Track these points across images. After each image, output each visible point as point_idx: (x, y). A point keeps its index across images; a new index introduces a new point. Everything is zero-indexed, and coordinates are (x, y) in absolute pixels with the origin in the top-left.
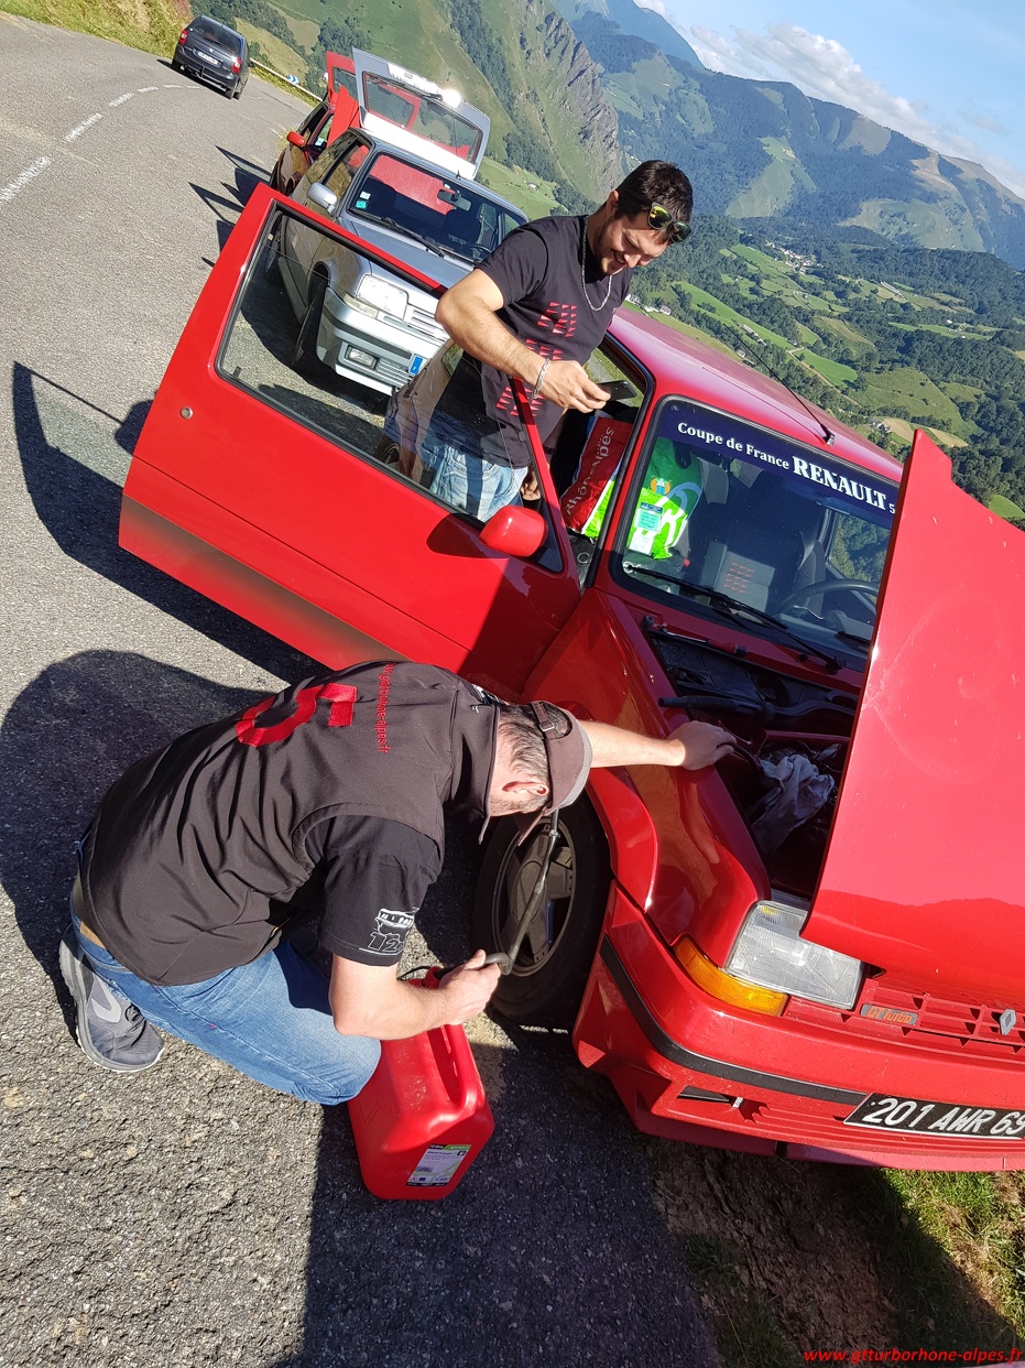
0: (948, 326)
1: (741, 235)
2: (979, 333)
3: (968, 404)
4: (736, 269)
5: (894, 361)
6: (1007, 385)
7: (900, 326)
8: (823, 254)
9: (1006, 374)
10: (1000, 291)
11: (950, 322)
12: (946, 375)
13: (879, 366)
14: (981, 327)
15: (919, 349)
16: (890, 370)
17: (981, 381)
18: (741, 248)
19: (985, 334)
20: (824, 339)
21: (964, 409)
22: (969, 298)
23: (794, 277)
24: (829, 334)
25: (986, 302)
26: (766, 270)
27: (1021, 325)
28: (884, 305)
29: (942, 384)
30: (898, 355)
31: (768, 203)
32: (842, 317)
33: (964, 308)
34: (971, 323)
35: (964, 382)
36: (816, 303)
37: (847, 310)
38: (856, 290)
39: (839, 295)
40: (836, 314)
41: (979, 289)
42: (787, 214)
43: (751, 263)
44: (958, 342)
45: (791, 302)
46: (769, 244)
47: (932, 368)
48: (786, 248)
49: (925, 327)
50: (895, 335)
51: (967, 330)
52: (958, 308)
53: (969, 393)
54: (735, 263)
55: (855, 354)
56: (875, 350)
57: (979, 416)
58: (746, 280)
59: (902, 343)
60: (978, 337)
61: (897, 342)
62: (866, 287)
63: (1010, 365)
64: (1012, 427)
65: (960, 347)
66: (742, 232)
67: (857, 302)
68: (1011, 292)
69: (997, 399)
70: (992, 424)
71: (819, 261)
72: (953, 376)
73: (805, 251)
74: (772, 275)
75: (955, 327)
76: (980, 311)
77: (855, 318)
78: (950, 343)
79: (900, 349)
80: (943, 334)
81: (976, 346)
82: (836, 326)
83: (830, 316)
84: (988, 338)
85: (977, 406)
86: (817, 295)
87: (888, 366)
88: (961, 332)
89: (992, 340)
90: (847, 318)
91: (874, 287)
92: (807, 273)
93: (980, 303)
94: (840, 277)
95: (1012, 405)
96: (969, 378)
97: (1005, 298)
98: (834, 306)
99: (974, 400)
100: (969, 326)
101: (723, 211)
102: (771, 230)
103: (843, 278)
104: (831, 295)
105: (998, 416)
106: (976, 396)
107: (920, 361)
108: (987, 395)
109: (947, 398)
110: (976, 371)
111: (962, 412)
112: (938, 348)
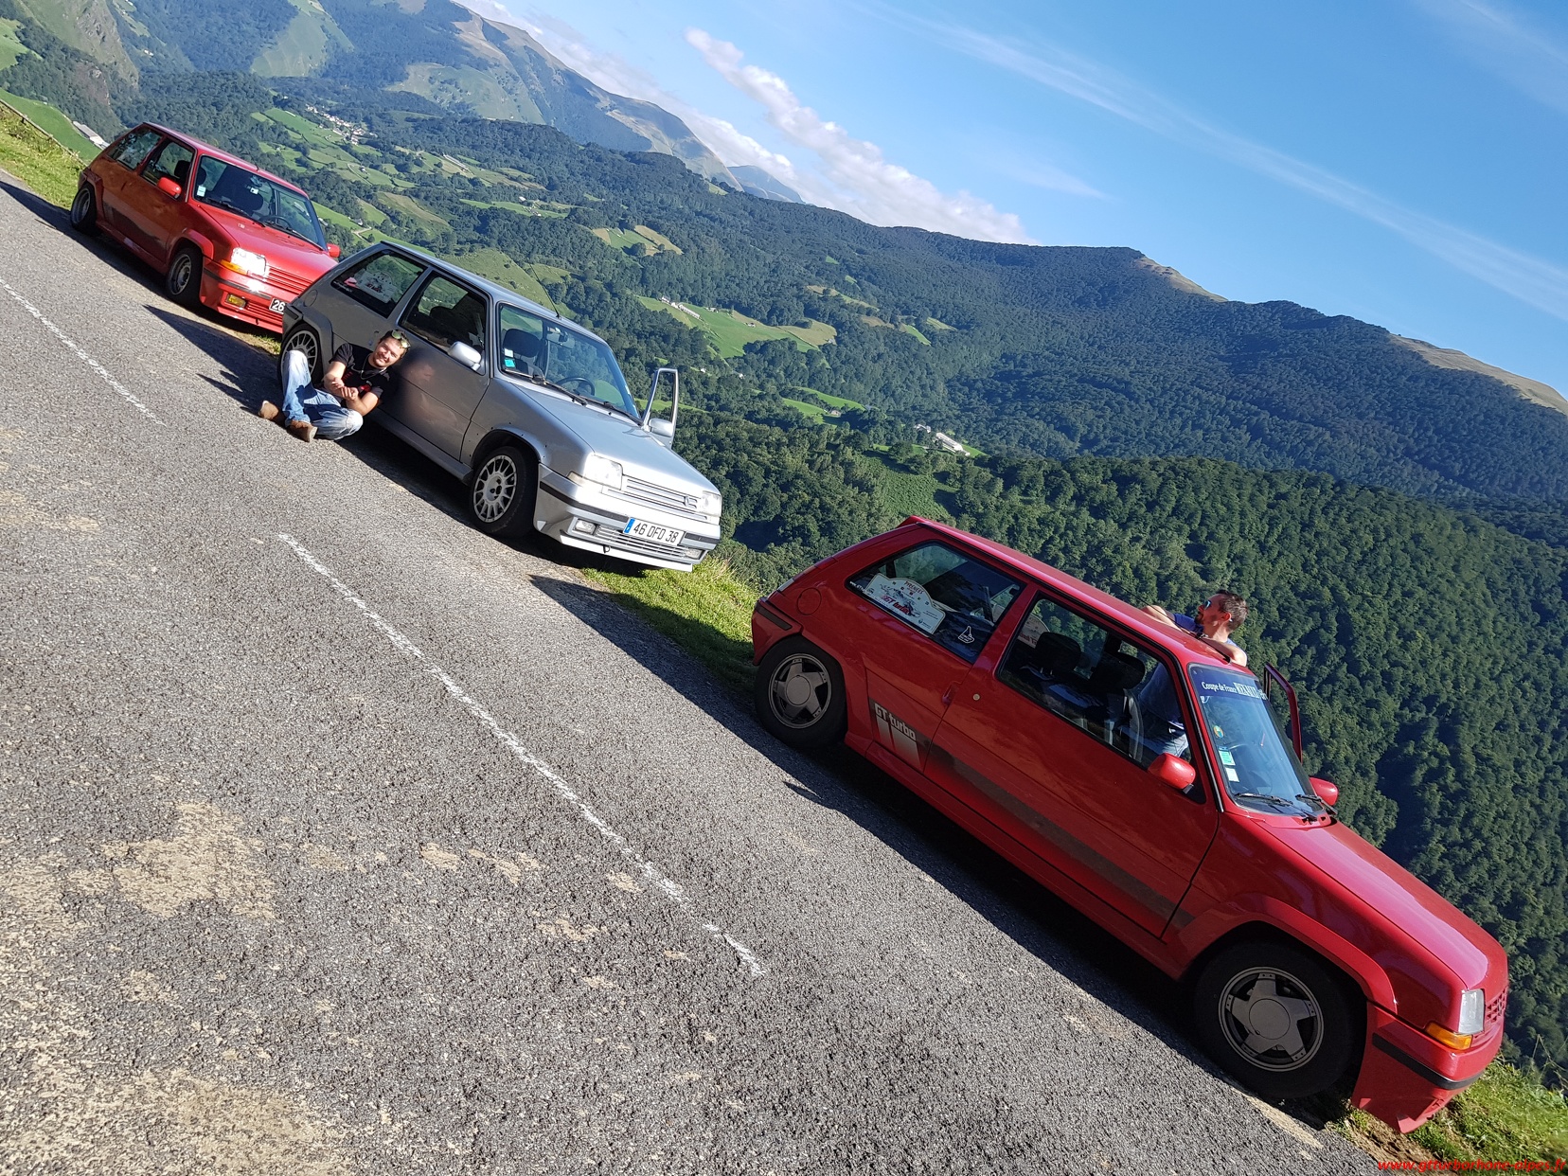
0: (522, 203)
1: (275, 98)
2: (554, 210)
3: (557, 286)
4: (275, 136)
5: (472, 242)
6: (590, 264)
7: (472, 203)
8: (374, 121)
9: (588, 253)
10: (567, 166)
11: (523, 199)
12: (529, 255)
13: (458, 247)
14: (554, 203)
15: (497, 228)
16: (471, 251)
17: (565, 261)
18: (276, 112)
19: (560, 212)
20: (393, 218)
21: (552, 291)
22: (537, 173)
23: (346, 148)
24: (398, 213)
25: (555, 178)
26: (312, 139)
27: (592, 202)
28: (452, 179)
29: (527, 266)
30: (475, 235)
31: (301, 62)
32: (408, 193)
33: (534, 184)
34: (544, 200)
35: (548, 263)
36: (375, 178)
37: (411, 185)
38: (419, 163)
39: (399, 168)
40: (400, 189)
41: (546, 164)
42: (324, 76)
43: (292, 130)
44: (535, 220)
45: (346, 175)
46: (311, 109)
47: (513, 249)
48: (332, 114)
49: (499, 205)
50: (469, 213)
51: (541, 207)
52: (529, 184)
53: (556, 274)
54: (274, 129)
55: (430, 234)
56: (451, 229)
57: (569, 297)
58: (290, 150)
59: (478, 222)
60: (555, 215)
61: (472, 220)
62: (429, 161)
63: (590, 244)
64: (602, 308)
65: (538, 226)
66: (275, 94)
67: (421, 176)
68: (578, 168)
69: (583, 279)
70: (583, 306)
71: (371, 128)
72: (536, 257)
73: (353, 118)
74: (320, 144)
75: (529, 204)
76: (551, 187)
77: (423, 195)
78: (528, 221)
79: (476, 229)
80: (518, 211)
81: (553, 225)
82: (403, 203)
83: (393, 192)
84: (564, 215)
85: (566, 288)
86: (376, 168)
87: (468, 246)
88: (535, 209)
89: (568, 217)
90: (414, 194)
91: (437, 160)
92: (360, 143)
93: (550, 178)
94: (398, 148)
95: (598, 285)
96: (552, 258)
97: (572, 174)
98: (396, 181)
99: (561, 281)
100: (542, 203)
101: (247, 67)
102: (309, 93)
103: (402, 150)
104: (391, 169)
105: (587, 298)
106: (563, 277)
107: (499, 241)
108: (573, 276)
109: (533, 280)
110: (558, 251)
111: (551, 294)
112: (516, 227)
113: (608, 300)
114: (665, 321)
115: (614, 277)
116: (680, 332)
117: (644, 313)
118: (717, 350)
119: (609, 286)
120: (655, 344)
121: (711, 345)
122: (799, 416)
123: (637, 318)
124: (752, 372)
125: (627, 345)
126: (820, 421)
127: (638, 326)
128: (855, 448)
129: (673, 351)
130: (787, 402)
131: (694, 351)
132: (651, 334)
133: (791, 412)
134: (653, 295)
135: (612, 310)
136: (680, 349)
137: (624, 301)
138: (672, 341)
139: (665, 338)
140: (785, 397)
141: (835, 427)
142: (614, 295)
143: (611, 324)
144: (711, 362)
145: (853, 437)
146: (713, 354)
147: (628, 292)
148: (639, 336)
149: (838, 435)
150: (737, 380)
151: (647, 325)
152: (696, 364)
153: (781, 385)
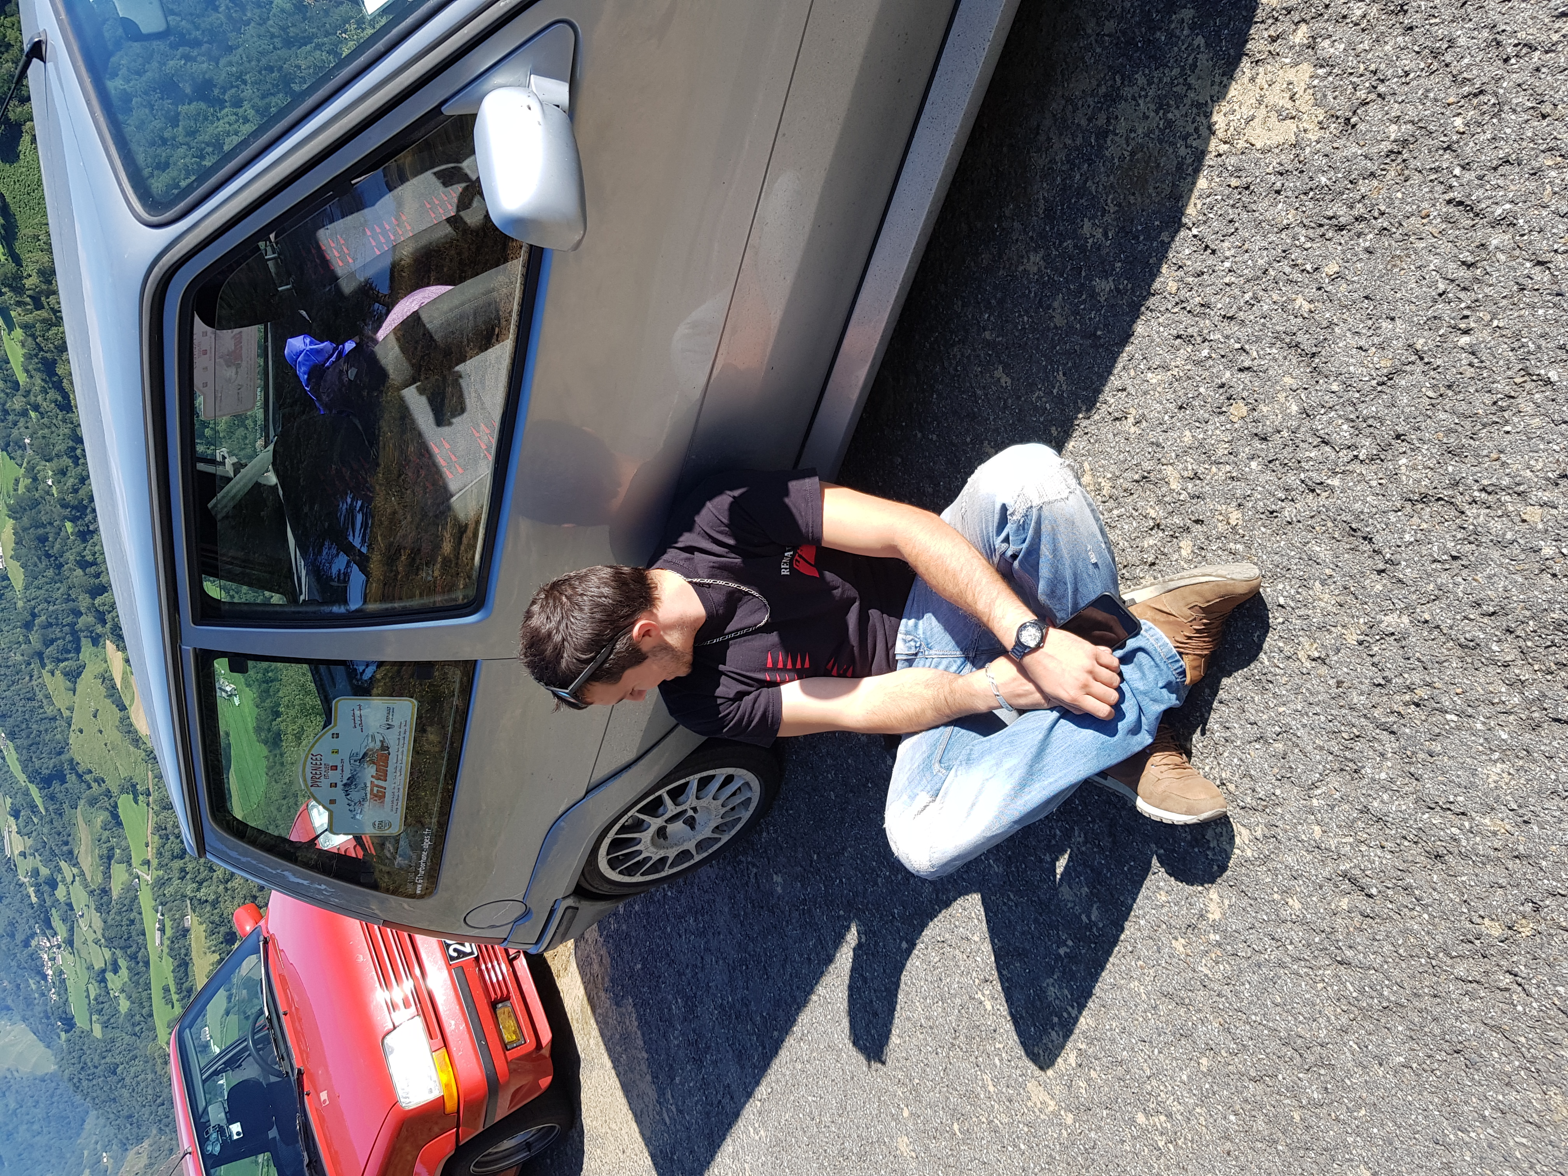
1: (67, 1032)
3: (66, 674)
4: (106, 1006)
5: (80, 776)
6: (19, 658)
7: (39, 801)
8: (23, 937)
9: (9, 667)
12: (54, 719)
13: (95, 785)
15: (47, 765)
16: (90, 772)
17: (34, 683)
18: (81, 1022)
20: (110, 858)
21: (73, 676)
23: (70, 942)
24: (101, 857)
26: (84, 976)
28: (29, 835)
29: (66, 713)
30: (72, 778)
31: (11, 1037)
32: (74, 862)
35: (48, 697)
36: (80, 898)
37: (63, 864)
38: (36, 873)
39: (53, 884)
40: (75, 871)
42: (8, 1008)
43: (88, 997)
45: (98, 923)
46: (54, 997)
47: (59, 736)
48: (44, 977)
49: (22, 778)
50: (52, 798)
53: (54, 683)
54: (100, 1012)
55: (101, 817)
56: (82, 803)
57: (70, 656)
58: (110, 985)
59: (56, 786)
61: (57, 790)
62: (24, 867)
64: (57, 618)
65: (16, 729)
66: (63, 1035)
67: (46, 862)
69: (40, 655)
70: (69, 638)
71: (33, 935)
72: (50, 711)
73: (34, 957)
74: (85, 965)
77: (65, 848)
78: (19, 742)
79: (63, 781)
80: (15, 755)
82: (88, 859)
83: (82, 873)
85: (62, 665)
86: (70, 906)
87: (88, 777)
90: (71, 857)
91: (19, 860)
92: (56, 934)
94: (34, 899)
95: (35, 637)
96: (40, 696)
98: (69, 879)
101: (53, 1075)
102: (38, 1009)
103: (33, 895)
104: (60, 893)
105: (57, 639)
106: (53, 675)
107: (60, 753)
108: (43, 666)
109: (77, 699)
110: (28, 695)
111: (79, 674)
112: (33, 748)
113: (43, 618)
114: (24, 551)
115: (15, 627)
116: (24, 530)
117: (32, 576)
118: (17, 481)
119: (28, 626)
120: (57, 546)
121: (16, 490)
122: (29, 357)
123: (41, 580)
124: (15, 432)
125: (79, 572)
126: (18, 332)
127: (50, 573)
129: (51, 524)
130: (22, 378)
131: (35, 504)
132: (48, 556)
133: (30, 367)
134: (6, 578)
135: (51, 608)
136: (44, 519)
137: (33, 603)
138: (41, 531)
139: (43, 539)
140: (17, 383)
141: (13, 314)
142: (34, 616)
143: (69, 599)
144: (35, 479)
145: (10, 286)
147: (20, 604)
148: (60, 566)
149: (19, 304)
150: (36, 442)
151: (42, 566)
152: (48, 493)
153: (7, 394)
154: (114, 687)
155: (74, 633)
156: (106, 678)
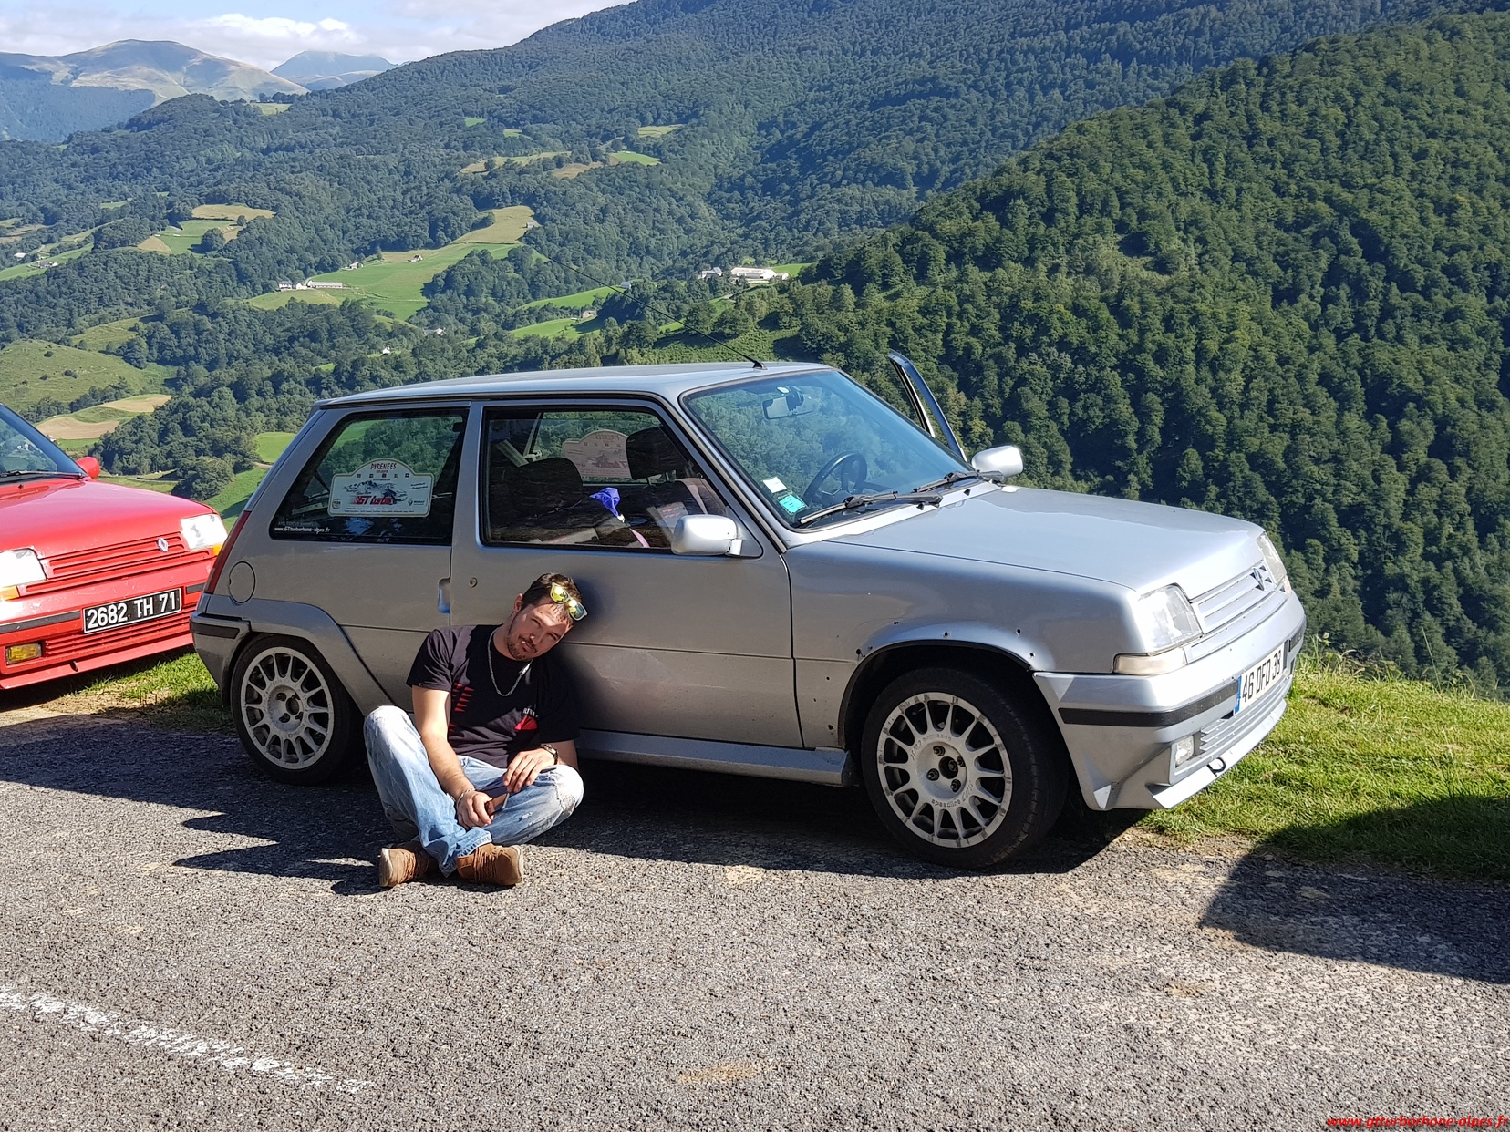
0: (23, 261)
2: (71, 248)
3: (130, 345)
6: (158, 293)
9: (147, 280)
10: (56, 181)
11: (21, 255)
12: (70, 325)
14: (66, 239)
15: (6, 312)
17: (123, 307)
19: (80, 246)
21: (127, 353)
22: (22, 211)
25: (49, 205)
27: (117, 210)
29: (75, 340)
33: (25, 228)
34: (50, 241)
35: (102, 321)
41: (27, 193)
44: (53, 274)
47: (44, 328)
51: (53, 253)
52: (18, 231)
53: (120, 330)
57: (155, 351)
60: (76, 254)
63: (144, 267)
64: (207, 341)
65: (61, 281)
68: (73, 175)
69: (160, 317)
70: (179, 353)
72: (81, 321)
75: (34, 258)
76: (50, 219)
78: (43, 282)
80: (25, 275)
81: (81, 267)
84: (89, 247)
85: (143, 342)
88: (46, 260)
89: (96, 247)
93: (42, 209)
95: (185, 314)
96: (103, 312)
97: (70, 187)
99: (133, 335)
100: (50, 247)
105: (179, 338)
106: (131, 330)
107: (20, 327)
108: (144, 320)
109: (94, 354)
110: (106, 299)
111: (128, 360)
112: (32, 297)
113: (209, 326)
114: (300, 314)
115: (199, 292)
116: (328, 317)
117: (267, 319)
118: (389, 315)
119: (200, 307)
120: (304, 351)
121: (378, 312)
122: (544, 344)
123: (259, 329)
124: (451, 319)
125: (267, 373)
126: (574, 336)
127: (268, 340)
128: (639, 346)
129: (333, 347)
130: (519, 333)
131: (360, 333)
132: (291, 340)
133: (530, 344)
134: (266, 289)
135: (221, 336)
136: (340, 340)
137: (231, 316)
138: (324, 335)
139: (313, 336)
140: (512, 327)
141: (597, 332)
142: (213, 316)
143: (230, 357)
144: (391, 335)
145: (630, 332)
146: (388, 324)
147: (230, 302)
148: (277, 352)
149: (609, 340)
150: (437, 341)
151: (278, 331)
152: (373, 347)
153: (498, 316)
154: (105, 399)
155: (185, 360)
156: (119, 391)
